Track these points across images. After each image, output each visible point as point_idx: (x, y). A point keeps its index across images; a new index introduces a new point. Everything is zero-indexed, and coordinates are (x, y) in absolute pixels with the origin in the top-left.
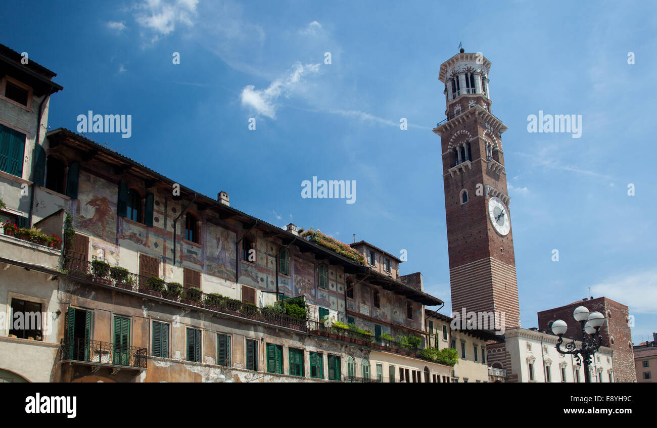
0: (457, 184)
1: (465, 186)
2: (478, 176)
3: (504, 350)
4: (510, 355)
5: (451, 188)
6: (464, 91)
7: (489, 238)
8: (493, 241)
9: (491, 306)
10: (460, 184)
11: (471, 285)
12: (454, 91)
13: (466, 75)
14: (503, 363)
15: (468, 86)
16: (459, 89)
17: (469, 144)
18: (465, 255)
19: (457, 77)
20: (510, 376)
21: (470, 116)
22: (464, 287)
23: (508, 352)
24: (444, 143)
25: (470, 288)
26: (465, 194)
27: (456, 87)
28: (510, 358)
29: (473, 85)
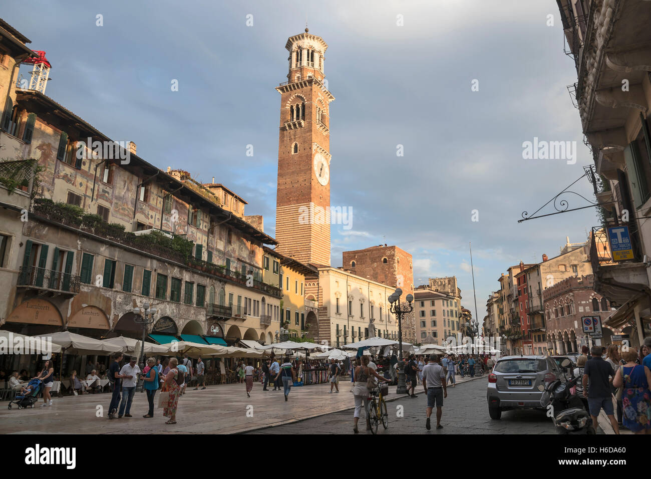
0: (290, 137)
1: (297, 139)
2: (308, 134)
3: (318, 284)
4: (322, 289)
5: (285, 138)
6: (305, 62)
7: (312, 187)
8: (315, 189)
9: (309, 245)
10: (293, 137)
11: (294, 224)
12: (297, 61)
13: (308, 50)
14: (316, 295)
15: (308, 60)
16: (301, 60)
17: (303, 106)
18: (291, 198)
19: (301, 51)
20: (321, 308)
21: (307, 84)
22: (287, 225)
23: (321, 287)
24: (284, 100)
25: (293, 226)
26: (296, 145)
27: (299, 59)
28: (322, 292)
29: (312, 60)
